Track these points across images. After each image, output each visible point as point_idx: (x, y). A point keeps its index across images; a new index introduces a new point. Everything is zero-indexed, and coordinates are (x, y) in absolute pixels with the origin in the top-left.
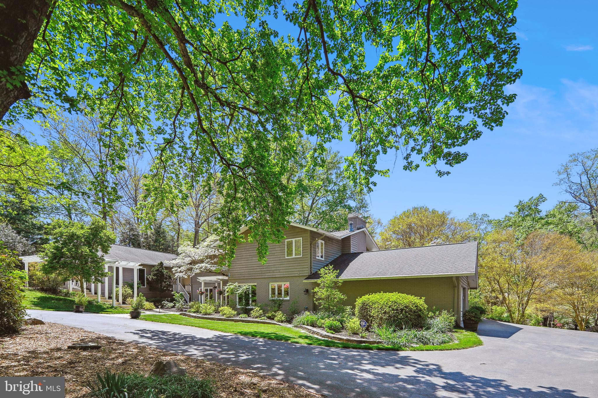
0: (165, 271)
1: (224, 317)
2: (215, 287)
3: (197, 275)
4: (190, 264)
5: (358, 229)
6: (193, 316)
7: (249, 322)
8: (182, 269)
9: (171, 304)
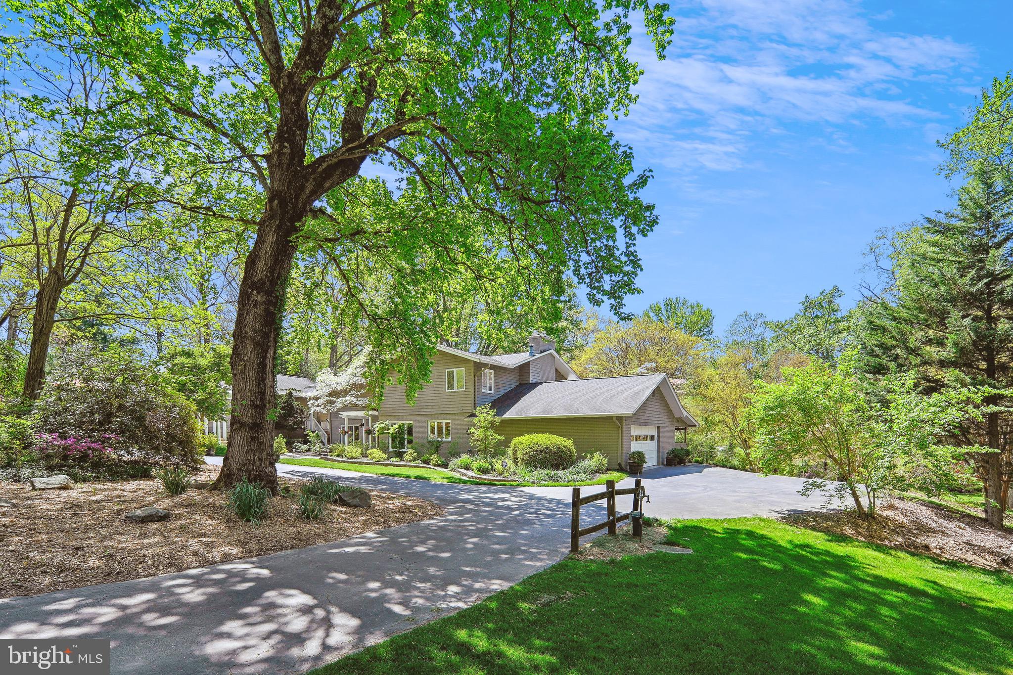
0: (295, 404)
1: (373, 461)
2: (363, 425)
3: (339, 410)
4: (330, 395)
5: (541, 352)
6: (336, 461)
7: (401, 466)
8: (320, 401)
9: (305, 447)
